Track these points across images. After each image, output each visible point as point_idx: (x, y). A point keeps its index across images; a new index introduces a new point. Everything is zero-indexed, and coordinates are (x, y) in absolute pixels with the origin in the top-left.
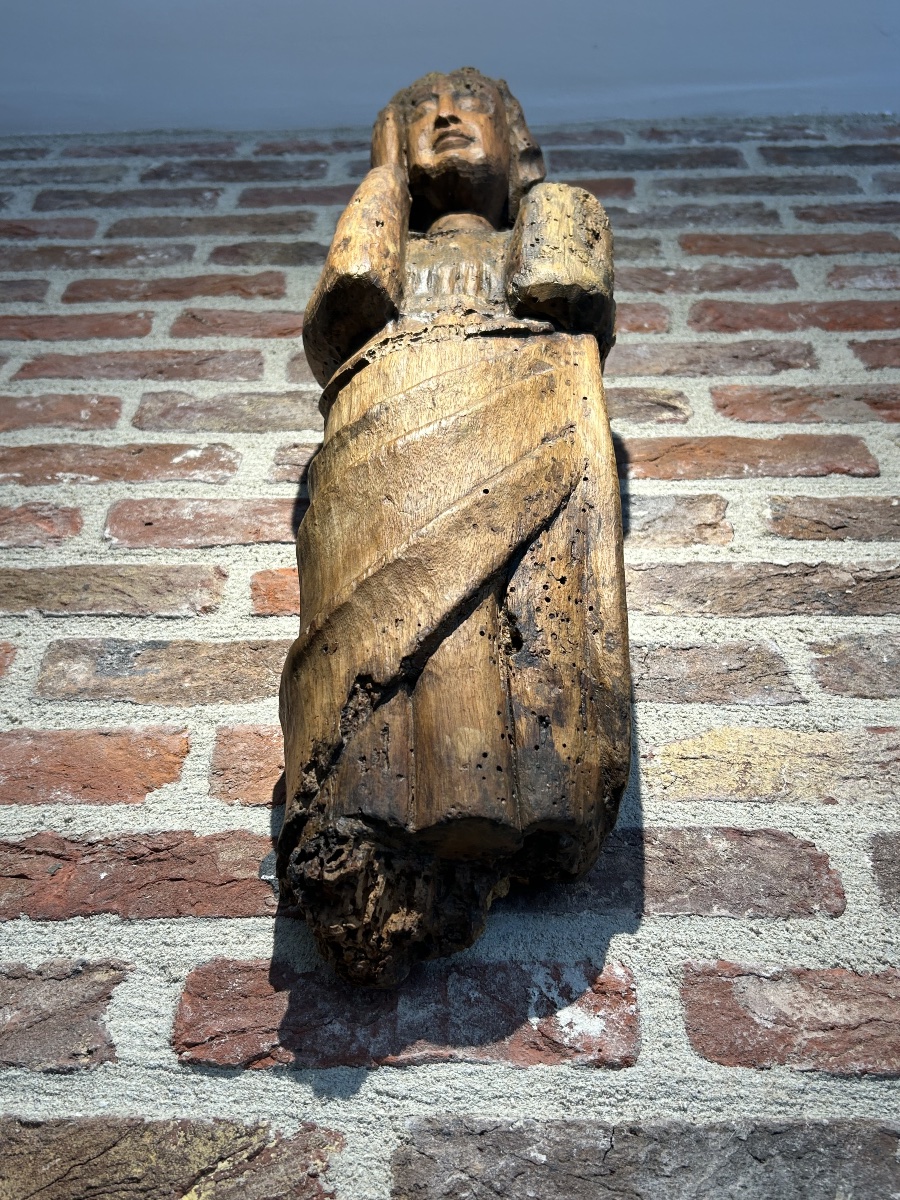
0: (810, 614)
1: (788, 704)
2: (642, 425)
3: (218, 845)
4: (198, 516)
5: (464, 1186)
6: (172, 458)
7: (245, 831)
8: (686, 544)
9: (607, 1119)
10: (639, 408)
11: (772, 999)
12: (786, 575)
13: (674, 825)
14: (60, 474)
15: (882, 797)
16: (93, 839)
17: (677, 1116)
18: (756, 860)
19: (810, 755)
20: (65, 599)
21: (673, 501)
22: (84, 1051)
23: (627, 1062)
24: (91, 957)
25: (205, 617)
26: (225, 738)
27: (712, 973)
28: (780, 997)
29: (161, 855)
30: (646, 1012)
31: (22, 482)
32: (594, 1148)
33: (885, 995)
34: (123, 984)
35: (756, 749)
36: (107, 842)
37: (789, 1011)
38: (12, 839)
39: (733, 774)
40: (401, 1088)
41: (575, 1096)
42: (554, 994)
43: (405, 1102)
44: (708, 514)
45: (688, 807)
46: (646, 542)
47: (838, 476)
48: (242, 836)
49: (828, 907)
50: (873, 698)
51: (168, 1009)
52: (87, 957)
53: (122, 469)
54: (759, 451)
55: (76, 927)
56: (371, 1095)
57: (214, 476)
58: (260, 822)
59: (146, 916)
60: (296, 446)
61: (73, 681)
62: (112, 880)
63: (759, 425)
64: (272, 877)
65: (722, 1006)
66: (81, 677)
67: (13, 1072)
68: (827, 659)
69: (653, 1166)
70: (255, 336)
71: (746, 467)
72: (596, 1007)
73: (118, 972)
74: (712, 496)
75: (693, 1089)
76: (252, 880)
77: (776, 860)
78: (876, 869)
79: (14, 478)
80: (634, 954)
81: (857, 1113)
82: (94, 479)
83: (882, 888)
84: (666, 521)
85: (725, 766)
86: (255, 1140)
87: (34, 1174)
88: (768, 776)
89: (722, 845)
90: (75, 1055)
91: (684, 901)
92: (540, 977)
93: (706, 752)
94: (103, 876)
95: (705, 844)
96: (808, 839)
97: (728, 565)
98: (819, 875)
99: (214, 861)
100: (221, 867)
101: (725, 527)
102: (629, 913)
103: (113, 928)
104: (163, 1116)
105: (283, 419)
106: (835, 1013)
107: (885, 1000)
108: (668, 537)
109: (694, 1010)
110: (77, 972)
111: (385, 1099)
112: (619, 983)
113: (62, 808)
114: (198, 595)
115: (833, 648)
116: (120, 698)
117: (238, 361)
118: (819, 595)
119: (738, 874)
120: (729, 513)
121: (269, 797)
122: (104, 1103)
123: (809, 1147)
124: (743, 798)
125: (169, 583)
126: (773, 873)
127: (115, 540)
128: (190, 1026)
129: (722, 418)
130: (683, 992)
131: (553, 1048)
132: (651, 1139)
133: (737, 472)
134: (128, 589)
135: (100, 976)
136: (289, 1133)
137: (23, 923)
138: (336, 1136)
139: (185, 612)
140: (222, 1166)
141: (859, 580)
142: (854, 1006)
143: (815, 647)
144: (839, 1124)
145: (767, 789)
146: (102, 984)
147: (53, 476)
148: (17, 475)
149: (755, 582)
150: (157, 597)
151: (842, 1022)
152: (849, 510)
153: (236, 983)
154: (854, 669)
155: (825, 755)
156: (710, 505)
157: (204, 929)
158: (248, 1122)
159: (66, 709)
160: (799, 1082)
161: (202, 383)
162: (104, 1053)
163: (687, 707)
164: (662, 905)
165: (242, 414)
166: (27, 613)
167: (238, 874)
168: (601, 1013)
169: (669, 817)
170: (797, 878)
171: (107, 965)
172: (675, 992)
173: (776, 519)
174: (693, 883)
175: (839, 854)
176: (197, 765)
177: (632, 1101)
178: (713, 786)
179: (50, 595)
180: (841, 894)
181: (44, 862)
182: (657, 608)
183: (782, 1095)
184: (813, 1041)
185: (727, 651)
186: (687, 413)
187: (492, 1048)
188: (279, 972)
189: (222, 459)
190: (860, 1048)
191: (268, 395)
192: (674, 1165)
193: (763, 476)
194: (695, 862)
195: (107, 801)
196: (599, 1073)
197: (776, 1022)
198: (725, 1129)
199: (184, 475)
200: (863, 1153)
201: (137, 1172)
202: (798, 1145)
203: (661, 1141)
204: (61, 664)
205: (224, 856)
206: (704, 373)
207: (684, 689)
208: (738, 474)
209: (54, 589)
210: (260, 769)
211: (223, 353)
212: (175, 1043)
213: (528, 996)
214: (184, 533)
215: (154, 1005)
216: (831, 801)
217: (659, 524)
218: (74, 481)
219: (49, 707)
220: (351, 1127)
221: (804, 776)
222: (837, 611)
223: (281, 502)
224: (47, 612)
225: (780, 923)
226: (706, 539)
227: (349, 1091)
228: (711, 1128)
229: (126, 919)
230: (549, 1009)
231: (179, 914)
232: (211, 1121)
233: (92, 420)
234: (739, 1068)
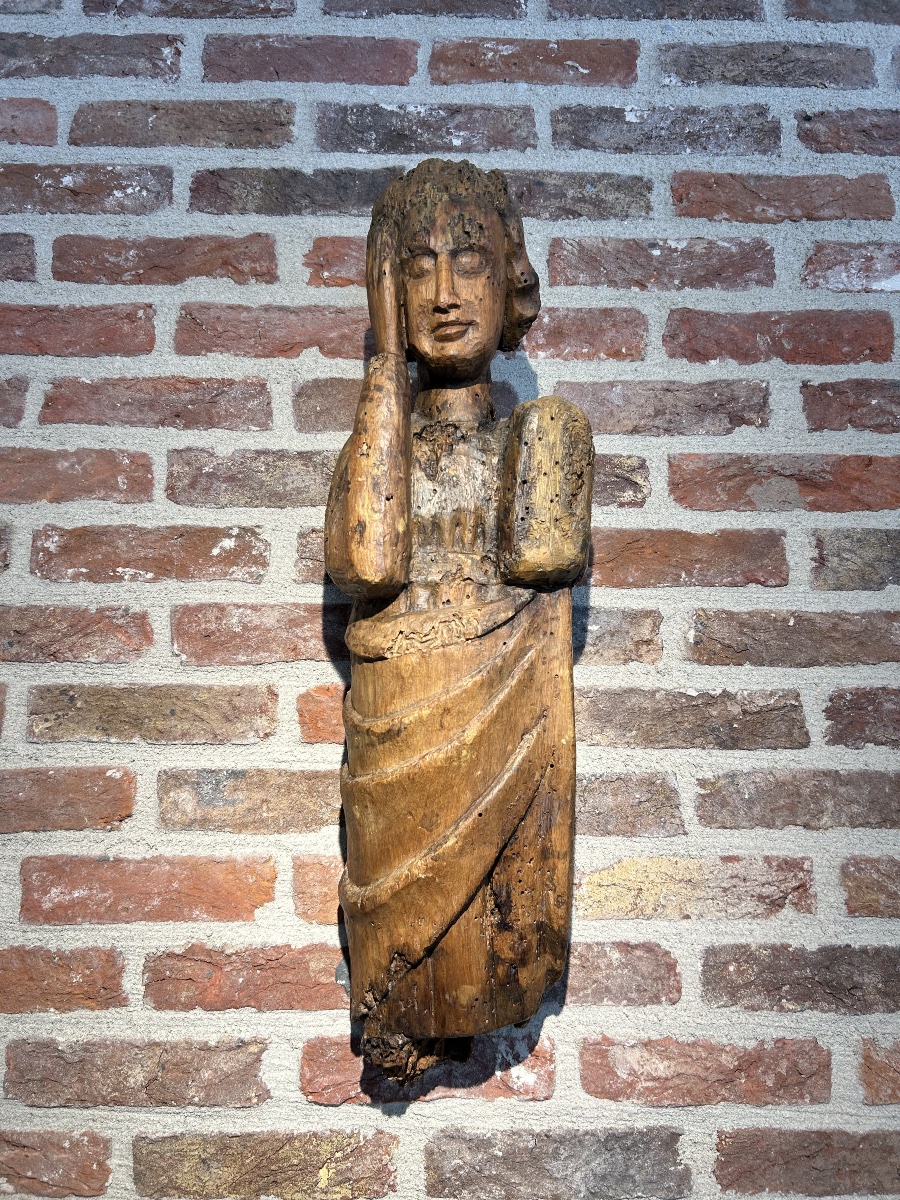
0: (704, 748)
1: (674, 836)
2: (605, 508)
3: (307, 956)
4: (245, 628)
5: (461, 1167)
6: (211, 548)
7: (322, 944)
8: (626, 662)
9: (534, 1128)
10: (605, 484)
11: (629, 1059)
12: (694, 706)
13: (589, 941)
14: (120, 569)
15: (719, 914)
16: (229, 951)
17: (570, 1125)
18: (634, 967)
19: (680, 881)
20: (160, 725)
21: (620, 615)
22: (253, 1095)
23: (546, 1099)
24: (247, 1036)
25: (268, 742)
26: (299, 866)
27: (599, 1043)
28: (634, 1057)
29: (273, 964)
30: (560, 1067)
31: (90, 577)
32: (526, 1148)
33: (690, 1056)
34: (267, 1052)
35: (647, 877)
36: (236, 954)
37: (636, 1067)
38: (178, 951)
39: (629, 898)
40: (427, 1112)
41: (518, 1116)
42: (510, 1058)
43: (429, 1120)
44: (645, 632)
45: (597, 924)
46: (596, 658)
47: (754, 585)
48: (322, 948)
49: (670, 1000)
50: (731, 828)
51: (296, 1067)
52: (242, 1036)
53: (171, 561)
54: (696, 555)
55: (231, 1015)
56: (412, 1115)
57: (251, 574)
58: (331, 936)
59: (271, 1009)
60: (313, 531)
61: (184, 813)
62: (247, 982)
63: (704, 513)
64: (344, 982)
65: (601, 1063)
66: (189, 808)
67: (217, 1109)
68: (708, 795)
69: (555, 1155)
70: (256, 356)
71: (683, 575)
72: (533, 1067)
73: (263, 1045)
74: (651, 612)
75: (580, 1112)
76: (332, 983)
77: (645, 967)
78: (704, 972)
79: (82, 574)
80: (556, 1030)
81: (662, 1123)
82: (150, 575)
83: (704, 986)
84: (612, 635)
85: (625, 891)
86: (352, 1141)
87: (243, 1165)
88: (651, 899)
89: (615, 955)
90: (249, 1099)
91: (587, 996)
92: (503, 1047)
93: (616, 881)
94: (241, 980)
95: (605, 955)
96: (668, 949)
97: (653, 693)
98: (669, 978)
99: (307, 969)
100: (312, 975)
101: (656, 645)
102: (556, 1005)
103: (254, 1015)
104: (303, 1130)
105: (299, 491)
106: (662, 1068)
107: (689, 1060)
108: (612, 652)
109: (586, 1065)
110: (239, 1047)
111: (419, 1117)
112: (546, 1052)
113: (204, 925)
114: (259, 721)
115: (714, 784)
116: (220, 828)
117: (246, 399)
118: (713, 730)
119: (622, 976)
120: (663, 628)
121: (335, 918)
122: (270, 1122)
123: (635, 1144)
124: (634, 916)
125: (234, 708)
126: (643, 977)
127: (184, 657)
128: (310, 1081)
129: (673, 503)
130: (581, 1054)
131: (508, 1089)
132: (556, 1141)
133: (675, 580)
134: (205, 715)
135: (253, 1049)
136: (370, 1137)
137: (199, 1012)
138: (394, 1138)
139: (252, 741)
140: (338, 1155)
141: (745, 712)
142: (673, 1063)
143: (702, 783)
144: (650, 1130)
145: (649, 911)
146: (255, 1054)
147: (114, 571)
148: (84, 570)
149: (670, 713)
150: (228, 725)
151: (664, 1076)
152: (754, 629)
153: (332, 1053)
154: (724, 804)
155: (690, 881)
156: (649, 621)
157: (308, 1017)
158: (348, 1131)
159: (186, 836)
160: (633, 1109)
161: (218, 432)
162: (265, 1095)
163: (608, 840)
164: (574, 998)
165: (262, 484)
166: (134, 741)
167: (323, 979)
168: (535, 1071)
169: (586, 934)
170: (655, 979)
171: (255, 1041)
172: (577, 1054)
173: (697, 643)
174: (595, 982)
175: (683, 960)
176: (284, 886)
177: (548, 1118)
178: (616, 908)
179: (146, 720)
180: (679, 991)
181: (202, 969)
182: (598, 737)
183: (625, 1116)
184: (647, 1088)
185: (642, 782)
186: (645, 491)
187: (474, 1089)
188: (356, 1045)
189: (254, 553)
190: (670, 1091)
191: (281, 455)
192: (566, 1154)
193: (695, 585)
194: (598, 968)
195: (230, 918)
196: (531, 1103)
197: (629, 1074)
198: (593, 1135)
199: (226, 574)
200: (660, 1146)
201: (295, 1162)
202: (629, 1143)
203: (561, 1142)
204: (172, 794)
205: (313, 965)
206: (667, 431)
207: (607, 822)
208: (676, 582)
209: (149, 714)
210: (326, 895)
211: (231, 382)
212: (302, 1089)
213: (495, 1058)
214: (238, 648)
215: (287, 1064)
216: (687, 917)
217: (608, 638)
218: (134, 578)
219: (173, 835)
220: (402, 1132)
221: (674, 899)
222: (723, 745)
223: (309, 608)
224: (149, 741)
225: (642, 1008)
226: (641, 656)
227: (401, 1112)
228: (587, 1133)
229: (260, 1010)
230: (506, 1066)
231: (292, 1008)
232: (328, 1133)
233: (130, 489)
234: (605, 1100)
